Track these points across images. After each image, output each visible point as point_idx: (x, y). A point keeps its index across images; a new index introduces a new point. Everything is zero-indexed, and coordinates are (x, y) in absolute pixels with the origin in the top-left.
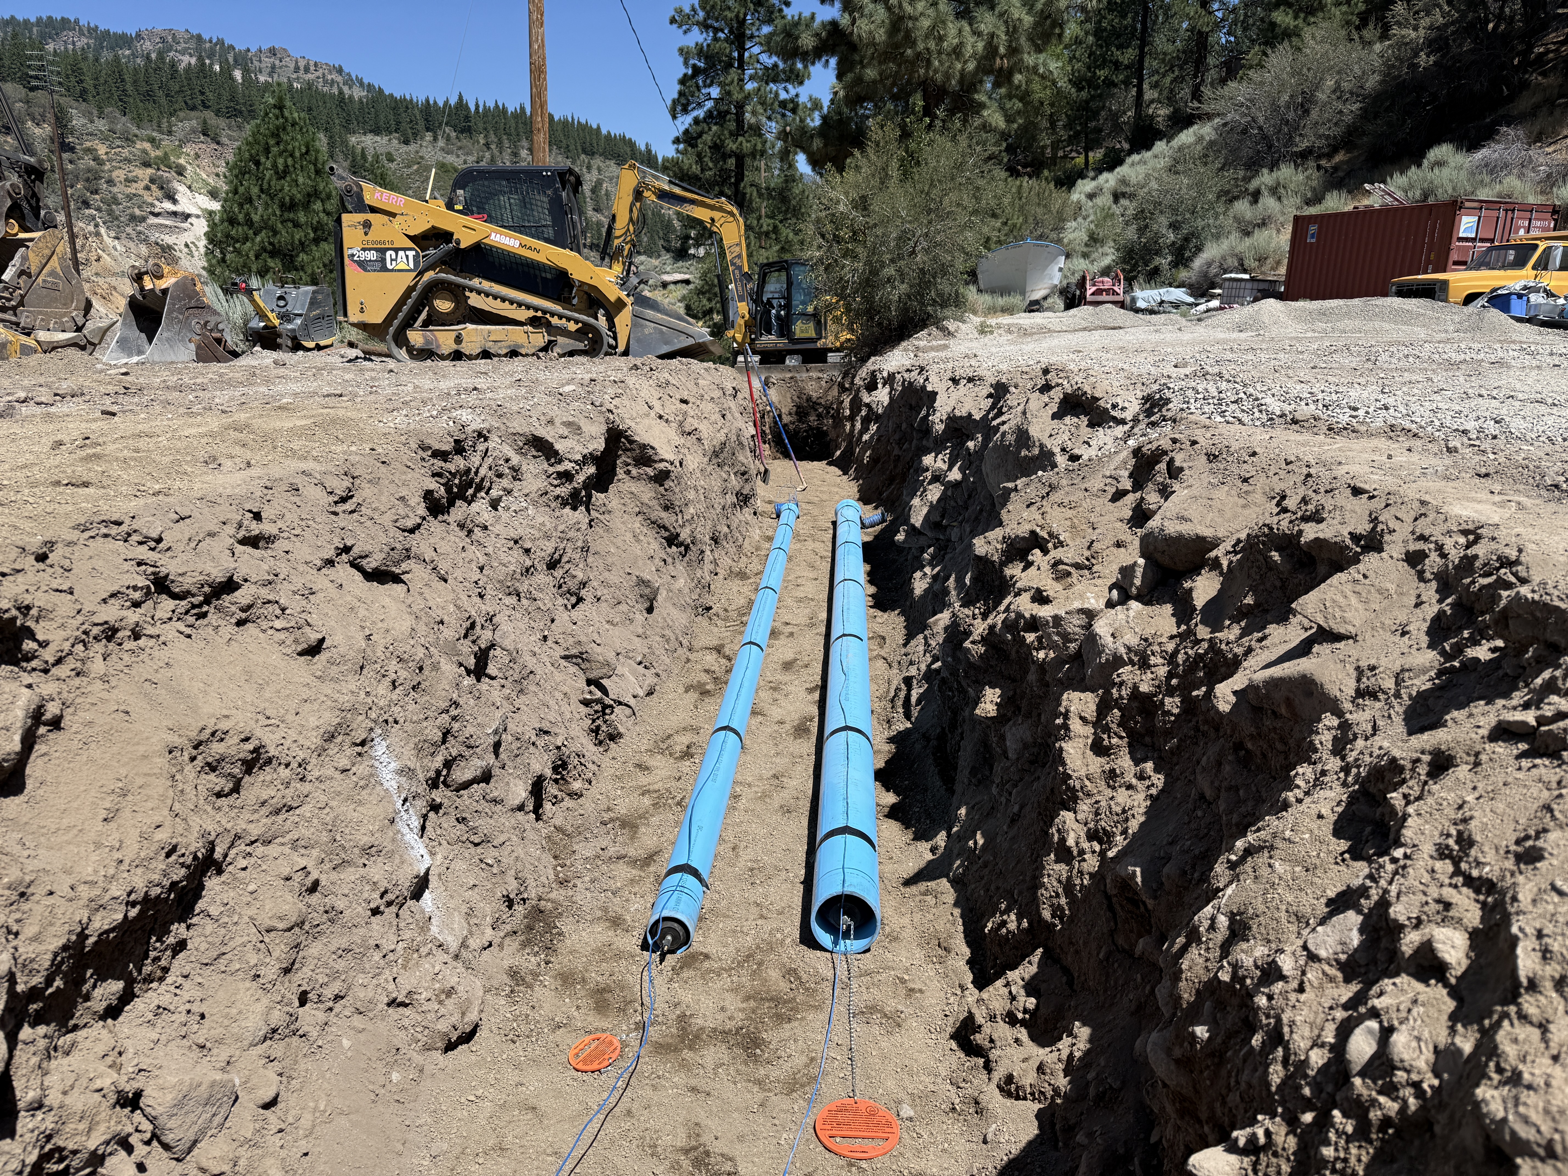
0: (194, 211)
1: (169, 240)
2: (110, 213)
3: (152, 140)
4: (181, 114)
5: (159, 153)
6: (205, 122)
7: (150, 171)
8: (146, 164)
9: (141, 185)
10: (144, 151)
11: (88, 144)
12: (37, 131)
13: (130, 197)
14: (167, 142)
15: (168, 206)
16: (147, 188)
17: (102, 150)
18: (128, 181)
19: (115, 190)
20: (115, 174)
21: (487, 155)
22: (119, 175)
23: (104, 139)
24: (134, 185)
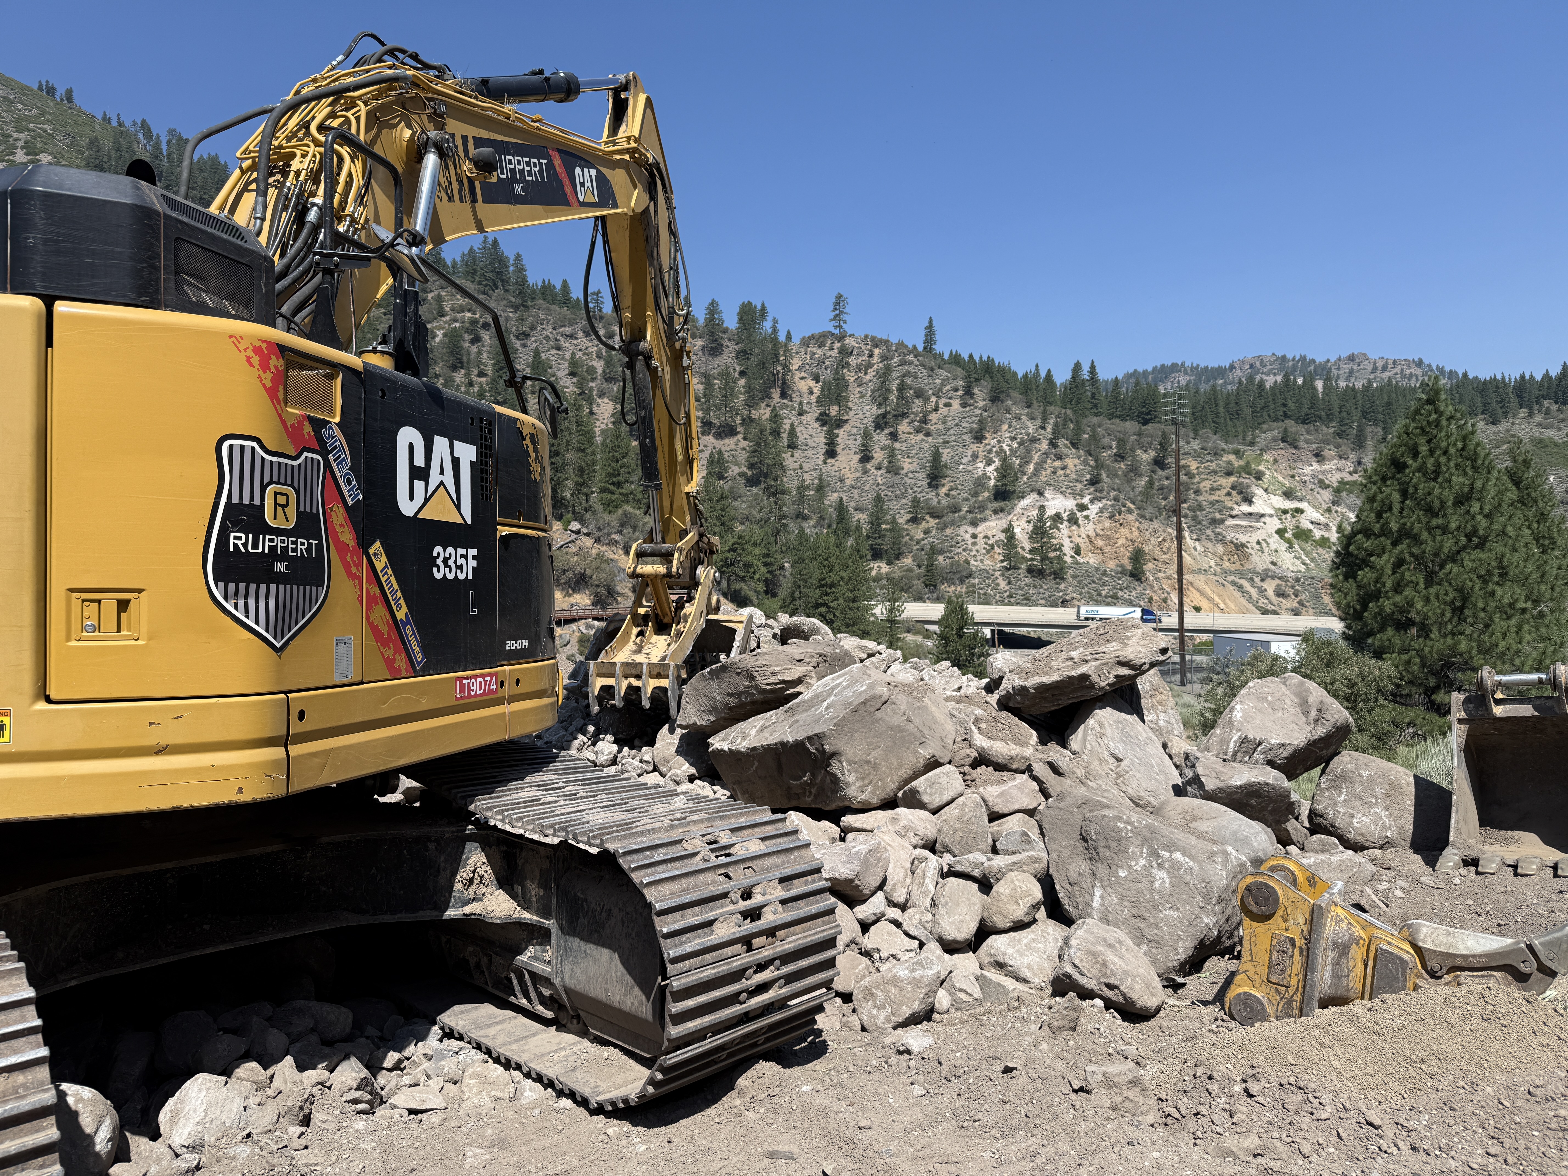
0: (1268, 510)
1: (1242, 538)
2: (1194, 518)
3: (1237, 453)
4: (1265, 426)
5: (1242, 463)
6: (1286, 430)
7: (1232, 479)
8: (1229, 474)
9: (1224, 491)
10: (1229, 463)
11: (1183, 462)
12: (1145, 456)
13: (1212, 503)
14: (1250, 453)
15: (1245, 508)
16: (1229, 494)
17: (1193, 465)
18: (1213, 489)
19: (1201, 498)
20: (1201, 485)
22: (1206, 485)
23: (1197, 456)
24: (1218, 492)
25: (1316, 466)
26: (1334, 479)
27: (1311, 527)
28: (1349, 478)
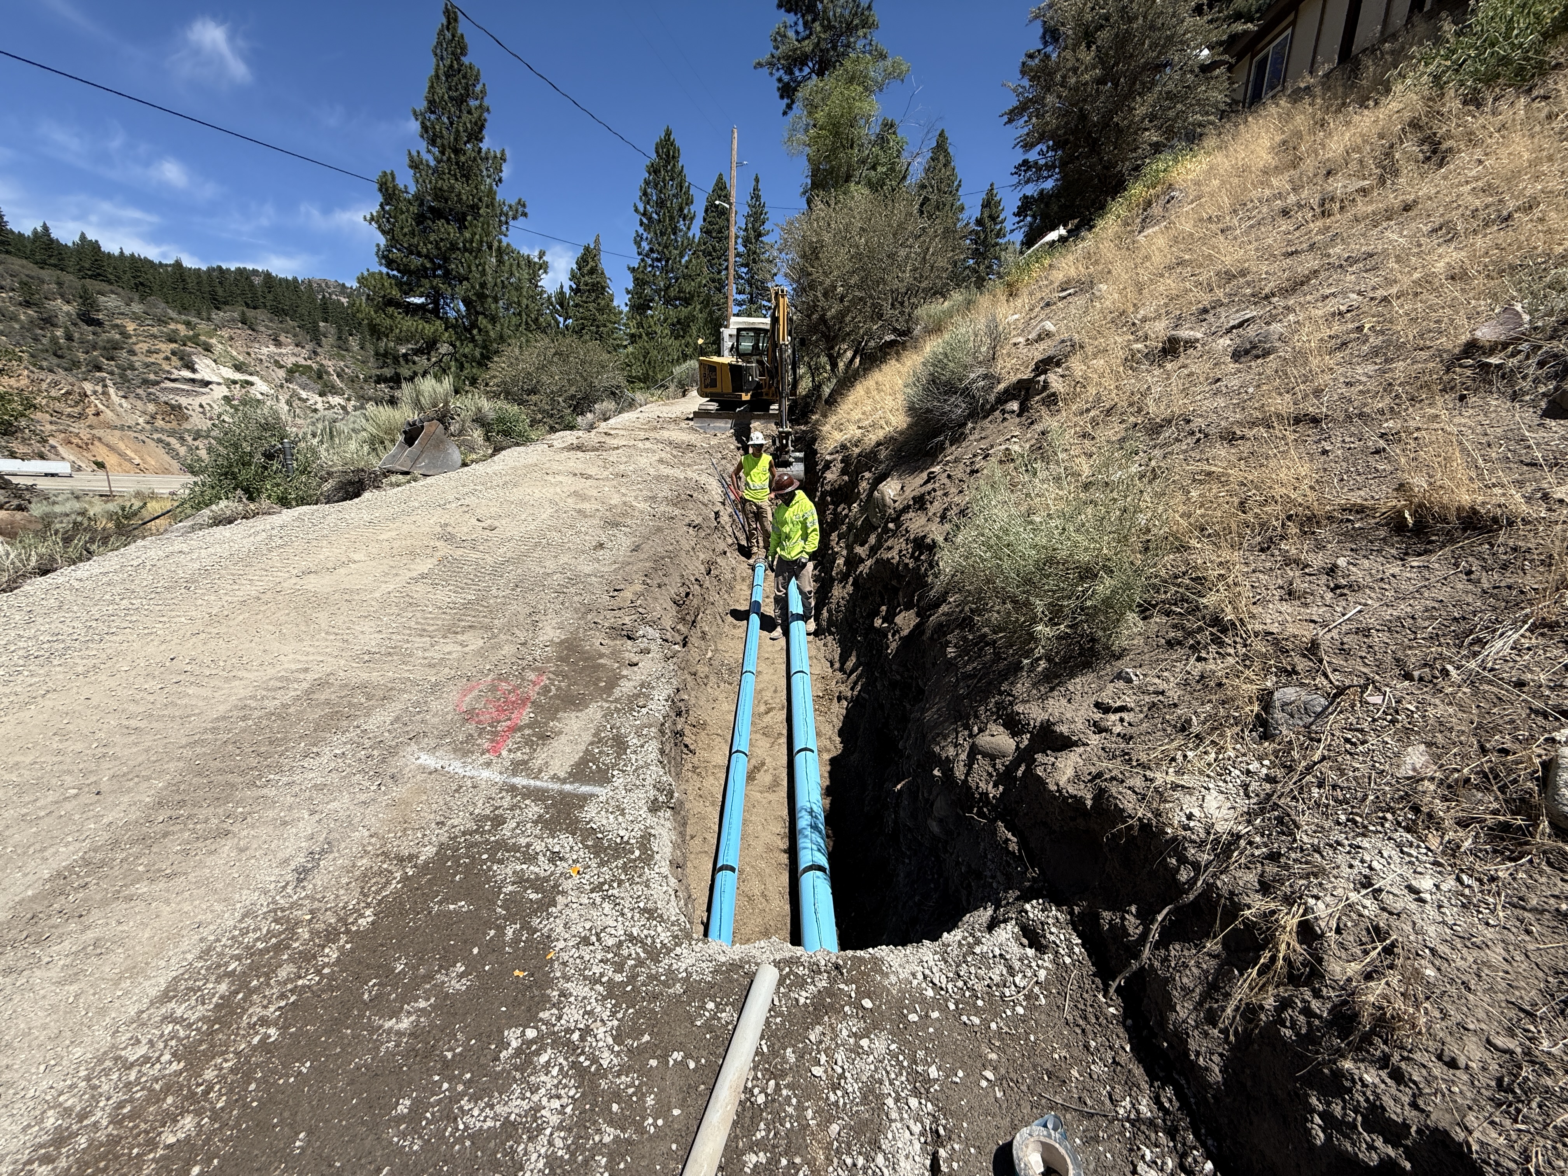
0: (215, 379)
2: (123, 376)
8: (171, 340)
9: (162, 355)
11: (119, 322)
13: (147, 365)
15: (186, 374)
16: (167, 359)
17: (131, 327)
18: (150, 352)
19: (135, 358)
20: (138, 346)
22: (142, 347)
23: (135, 317)
24: (155, 356)
25: (272, 348)
26: (290, 361)
27: (260, 397)
28: (302, 362)
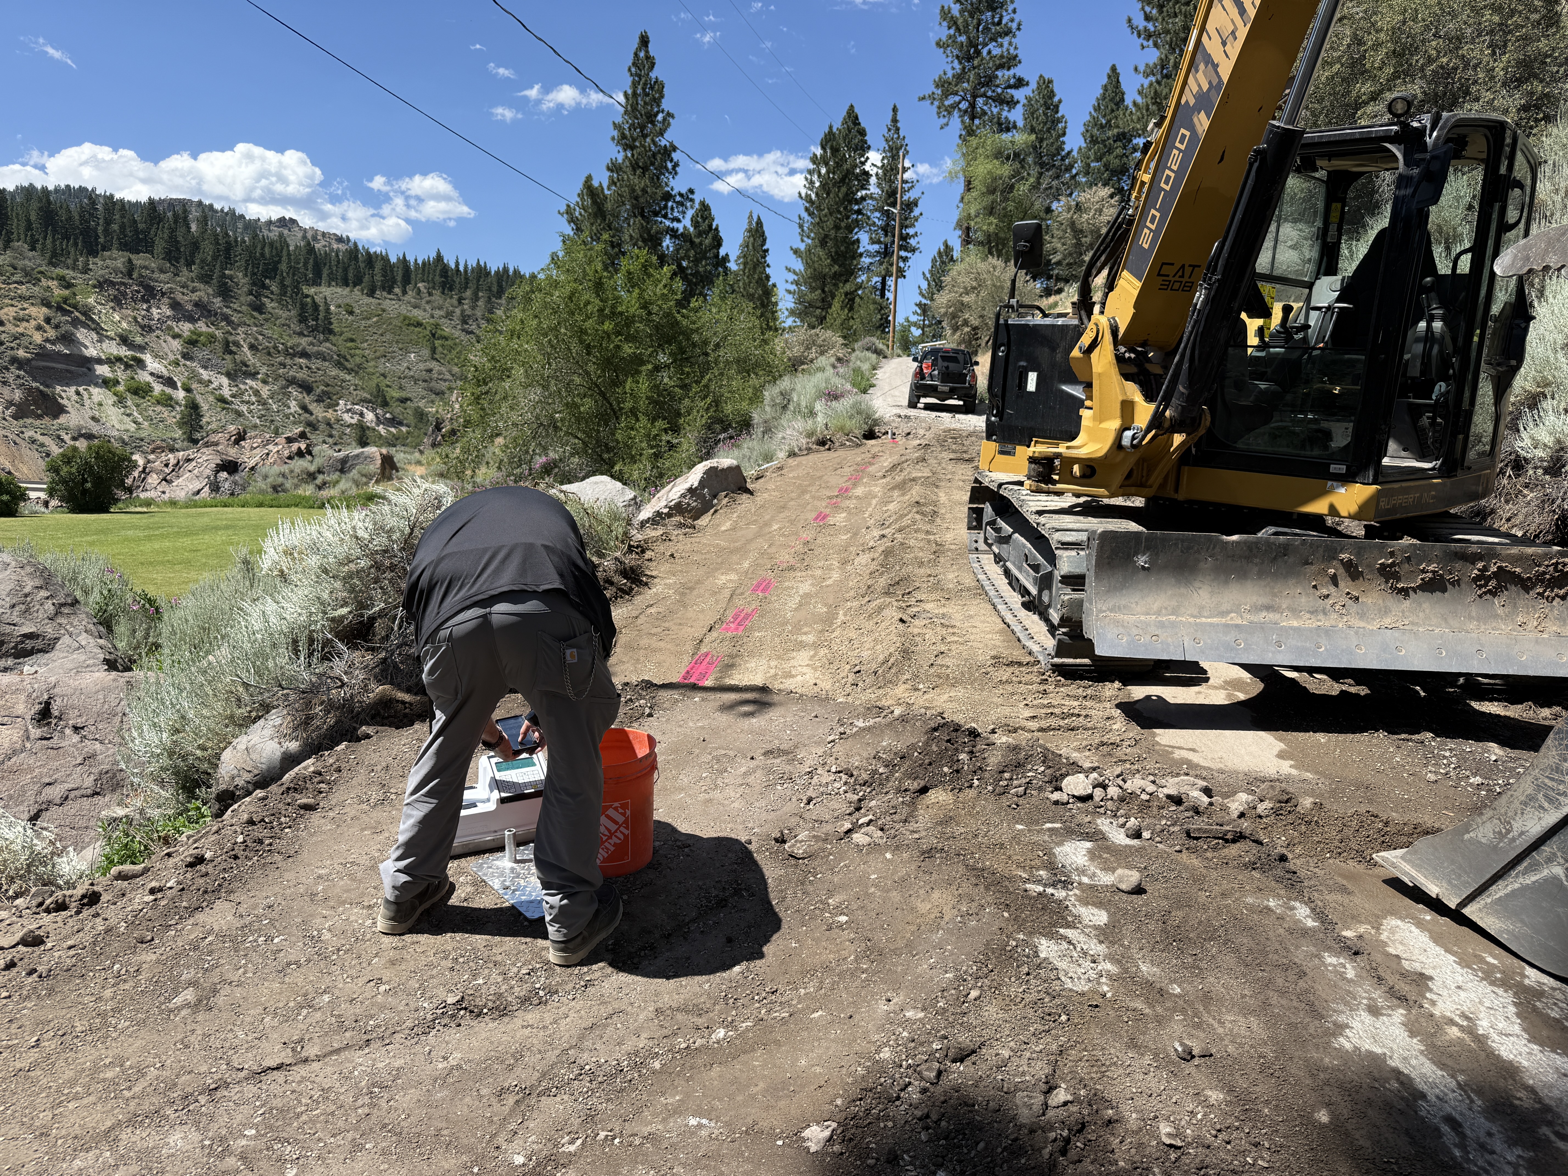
0: (94, 355)
3: (61, 279)
4: (104, 253)
5: (67, 291)
6: (132, 262)
7: (48, 310)
8: (46, 303)
9: (33, 323)
10: (48, 290)
14: (80, 281)
16: (39, 328)
18: (19, 319)
21: (458, 311)
24: (25, 324)
25: (164, 310)
26: (187, 328)
27: (149, 379)
28: (203, 328)
